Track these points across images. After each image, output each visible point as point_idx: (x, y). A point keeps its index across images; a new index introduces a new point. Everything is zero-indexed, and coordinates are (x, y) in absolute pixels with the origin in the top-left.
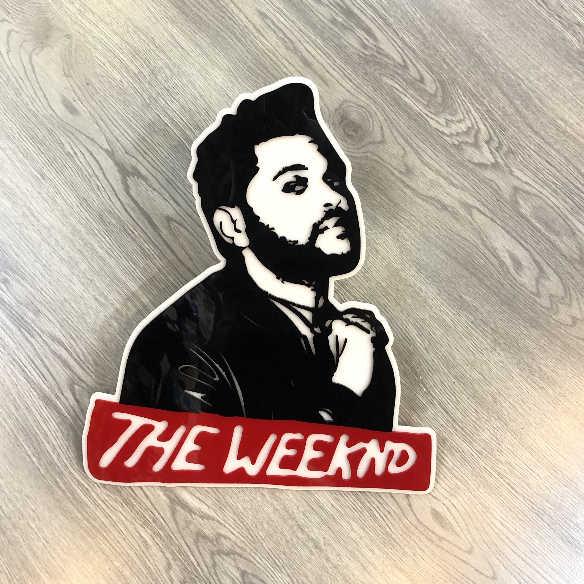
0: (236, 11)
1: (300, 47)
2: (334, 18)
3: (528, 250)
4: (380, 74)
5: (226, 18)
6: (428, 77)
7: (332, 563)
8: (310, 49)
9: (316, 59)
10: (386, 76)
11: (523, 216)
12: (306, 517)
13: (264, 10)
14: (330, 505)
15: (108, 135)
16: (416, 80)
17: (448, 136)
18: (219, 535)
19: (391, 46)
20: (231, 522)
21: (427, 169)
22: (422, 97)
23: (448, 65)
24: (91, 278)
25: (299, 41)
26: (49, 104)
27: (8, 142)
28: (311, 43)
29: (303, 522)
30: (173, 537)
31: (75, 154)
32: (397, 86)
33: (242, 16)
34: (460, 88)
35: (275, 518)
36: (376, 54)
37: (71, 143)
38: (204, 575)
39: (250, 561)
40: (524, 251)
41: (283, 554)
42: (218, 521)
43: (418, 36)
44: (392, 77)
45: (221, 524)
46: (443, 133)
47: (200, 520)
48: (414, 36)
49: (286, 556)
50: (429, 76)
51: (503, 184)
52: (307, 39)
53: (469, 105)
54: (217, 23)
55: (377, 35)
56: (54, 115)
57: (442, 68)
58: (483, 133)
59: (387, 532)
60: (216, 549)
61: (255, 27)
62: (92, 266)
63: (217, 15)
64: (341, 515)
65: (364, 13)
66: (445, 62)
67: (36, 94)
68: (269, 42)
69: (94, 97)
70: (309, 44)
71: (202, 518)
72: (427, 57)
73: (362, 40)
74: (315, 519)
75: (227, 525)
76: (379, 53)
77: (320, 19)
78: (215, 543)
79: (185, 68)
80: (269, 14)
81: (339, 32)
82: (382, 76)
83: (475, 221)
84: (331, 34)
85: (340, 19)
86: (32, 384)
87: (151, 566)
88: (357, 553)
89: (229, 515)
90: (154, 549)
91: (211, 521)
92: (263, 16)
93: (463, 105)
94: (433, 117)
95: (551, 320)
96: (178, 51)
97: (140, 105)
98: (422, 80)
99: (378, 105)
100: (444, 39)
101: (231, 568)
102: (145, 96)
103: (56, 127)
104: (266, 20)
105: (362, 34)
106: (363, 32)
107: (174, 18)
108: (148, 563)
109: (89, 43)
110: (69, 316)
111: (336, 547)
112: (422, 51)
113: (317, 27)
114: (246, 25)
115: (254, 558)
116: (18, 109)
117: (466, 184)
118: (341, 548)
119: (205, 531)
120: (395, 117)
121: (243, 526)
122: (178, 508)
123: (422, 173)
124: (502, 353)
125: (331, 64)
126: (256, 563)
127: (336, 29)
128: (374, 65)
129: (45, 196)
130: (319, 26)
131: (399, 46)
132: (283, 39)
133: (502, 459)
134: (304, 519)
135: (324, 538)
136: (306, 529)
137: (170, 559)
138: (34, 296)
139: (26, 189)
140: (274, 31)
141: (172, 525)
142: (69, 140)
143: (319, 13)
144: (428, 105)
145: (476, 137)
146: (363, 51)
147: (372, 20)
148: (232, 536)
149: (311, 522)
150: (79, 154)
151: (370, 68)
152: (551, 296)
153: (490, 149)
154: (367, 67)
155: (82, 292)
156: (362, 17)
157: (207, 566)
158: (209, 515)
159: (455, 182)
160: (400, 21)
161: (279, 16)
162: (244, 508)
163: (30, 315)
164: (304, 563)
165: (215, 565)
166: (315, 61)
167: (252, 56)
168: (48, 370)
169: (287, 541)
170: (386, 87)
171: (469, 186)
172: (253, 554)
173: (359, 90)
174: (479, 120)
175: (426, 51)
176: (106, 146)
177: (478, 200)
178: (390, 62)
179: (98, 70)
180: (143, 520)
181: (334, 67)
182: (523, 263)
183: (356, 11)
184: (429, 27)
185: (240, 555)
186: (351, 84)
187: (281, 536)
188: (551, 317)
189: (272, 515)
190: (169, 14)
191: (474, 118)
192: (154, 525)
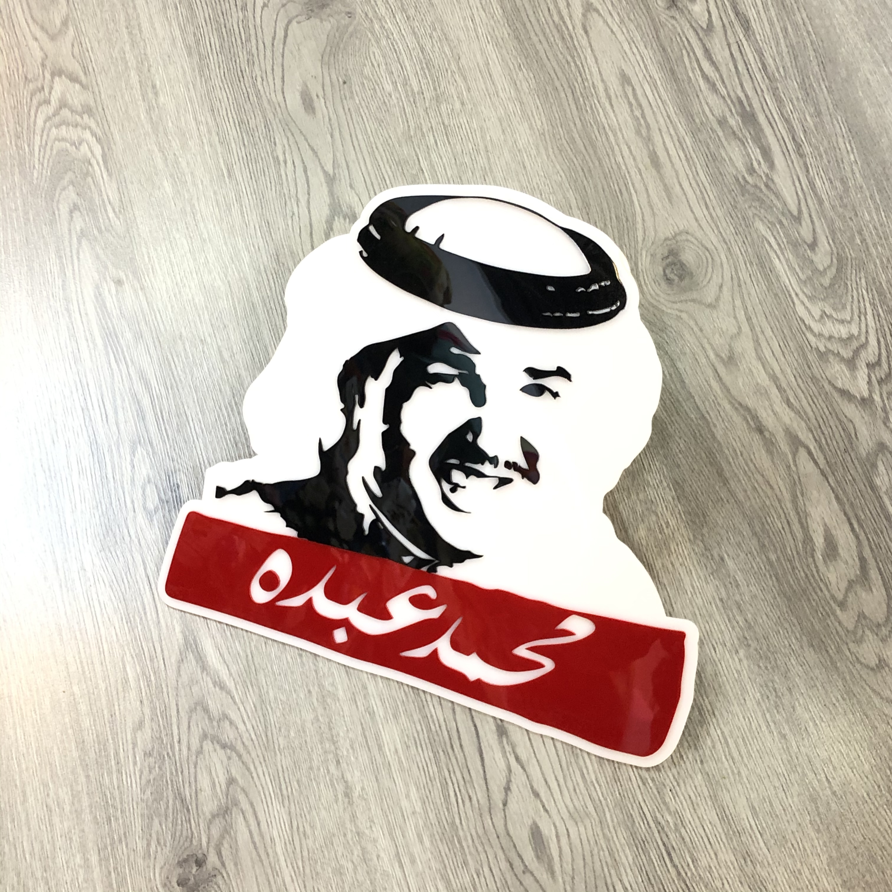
0: (591, 60)
1: (657, 138)
2: (725, 118)
3: (857, 537)
4: (754, 215)
5: (572, 64)
6: (824, 245)
7: (356, 826)
8: (670, 145)
9: (671, 162)
10: (762, 220)
11: (873, 487)
12: (352, 748)
13: (629, 72)
14: (393, 749)
15: (338, 155)
16: (805, 242)
17: (815, 335)
18: (226, 716)
19: (790, 183)
20: (250, 706)
21: (760, 367)
22: (802, 269)
23: (863, 240)
24: (227, 322)
25: (660, 130)
26: (283, 89)
27: (208, 115)
28: (675, 138)
29: (345, 753)
30: (165, 690)
31: (285, 162)
32: (772, 240)
33: (595, 70)
34: (866, 278)
35: (310, 731)
36: (763, 187)
37: (287, 146)
38: (180, 758)
39: (248, 769)
40: (851, 536)
41: (298, 782)
42: (233, 698)
43: (838, 184)
44: (771, 225)
45: (235, 703)
46: (809, 328)
47: (211, 685)
48: (831, 182)
49: (299, 787)
50: (826, 244)
51: (866, 432)
52: (673, 132)
53: (868, 305)
54: (556, 67)
55: (776, 162)
56: (283, 105)
57: (852, 239)
58: (870, 350)
59: (453, 823)
60: (213, 733)
61: (606, 90)
62: (235, 308)
63: (560, 56)
64: (402, 769)
65: (773, 128)
66: (860, 233)
67: (273, 70)
68: (616, 116)
69: (344, 101)
70: (672, 138)
71: (215, 683)
72: (836, 218)
73: (751, 159)
74: (363, 757)
75: (242, 709)
76: (767, 186)
77: (704, 112)
78: (215, 724)
79: (483, 108)
80: (634, 81)
81: (723, 139)
82: (757, 219)
83: (796, 465)
84: (710, 138)
85: (732, 122)
86: (87, 420)
87: (117, 713)
88: (398, 832)
89: (252, 698)
90: (133, 695)
91: (224, 694)
92: (625, 79)
93: (859, 301)
94: (806, 300)
95: (844, 648)
96: (485, 83)
97: (400, 133)
98: (813, 246)
99: (731, 255)
100: (875, 202)
101: (218, 766)
102: (412, 124)
103: (277, 120)
104: (626, 86)
105: (756, 153)
106: (758, 150)
107: (500, 40)
108: (116, 707)
109: (373, 33)
110: (175, 359)
111: (373, 807)
112: (833, 207)
113: (694, 120)
114: (596, 83)
115: (256, 768)
116: (241, 79)
117: (808, 410)
118: (379, 812)
119: (209, 702)
120: (748, 281)
121: (262, 720)
122: (191, 656)
123: (750, 370)
124: (745, 662)
125: (691, 176)
126: (255, 775)
127: (721, 134)
128: (753, 200)
129: (220, 198)
130: (697, 121)
131: (802, 189)
132: (638, 119)
133: (673, 805)
134: (348, 751)
135: (363, 789)
136: (344, 765)
137: (146, 717)
138: (144, 315)
139: (202, 182)
140: (630, 104)
141: (172, 675)
142: (285, 141)
143: (707, 103)
144: (805, 282)
145: (856, 352)
146: (746, 176)
147: (781, 140)
148: (241, 726)
149: (357, 758)
150: (289, 163)
151: (745, 201)
152: (862, 616)
153: (869, 376)
154: (740, 199)
155: (206, 334)
156: (768, 131)
157: (189, 749)
158: (225, 684)
159: (792, 400)
160: (821, 156)
161: (647, 87)
162: (276, 698)
163: (129, 335)
164: (319, 808)
165: (200, 752)
166: (668, 165)
167: (583, 125)
168: (116, 413)
169: (311, 768)
170: (755, 236)
171: (811, 414)
172: (257, 763)
173: (713, 225)
174: (872, 333)
175: (841, 210)
176: (329, 168)
177: (816, 440)
178: (779, 205)
179: (367, 71)
180: (137, 651)
181: (693, 182)
182: (840, 551)
183: (762, 119)
184: (860, 179)
185: (240, 756)
186: (706, 213)
187: (307, 757)
188: (847, 644)
189: (309, 725)
190: (497, 33)
191: (867, 325)
192: (148, 662)
